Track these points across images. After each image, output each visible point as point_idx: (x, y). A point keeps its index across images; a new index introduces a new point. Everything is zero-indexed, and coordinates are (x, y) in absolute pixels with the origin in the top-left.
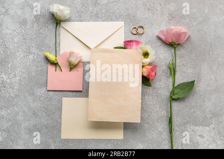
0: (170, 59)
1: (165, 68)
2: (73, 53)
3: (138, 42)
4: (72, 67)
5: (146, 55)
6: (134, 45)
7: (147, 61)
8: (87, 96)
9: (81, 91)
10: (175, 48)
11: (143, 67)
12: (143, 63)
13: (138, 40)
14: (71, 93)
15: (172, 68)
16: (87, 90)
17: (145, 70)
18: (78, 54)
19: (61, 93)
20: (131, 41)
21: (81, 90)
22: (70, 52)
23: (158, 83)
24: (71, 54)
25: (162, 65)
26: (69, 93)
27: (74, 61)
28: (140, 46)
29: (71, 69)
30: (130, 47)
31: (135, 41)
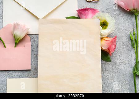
0: (131, 29)
1: (125, 39)
2: (18, 25)
3: (94, 11)
4: (18, 42)
5: (104, 25)
6: (90, 14)
7: (106, 32)
8: (36, 75)
9: (29, 70)
10: (136, 17)
11: (101, 39)
12: (101, 35)
13: (94, 9)
14: (17, 73)
15: (134, 39)
16: (37, 69)
17: (104, 42)
18: (24, 26)
19: (5, 73)
20: (86, 10)
21: (29, 68)
22: (14, 24)
23: (118, 57)
24: (16, 26)
25: (122, 37)
26: (14, 73)
27: (20, 34)
28: (97, 14)
29: (16, 44)
30: (84, 17)
31: (91, 9)
